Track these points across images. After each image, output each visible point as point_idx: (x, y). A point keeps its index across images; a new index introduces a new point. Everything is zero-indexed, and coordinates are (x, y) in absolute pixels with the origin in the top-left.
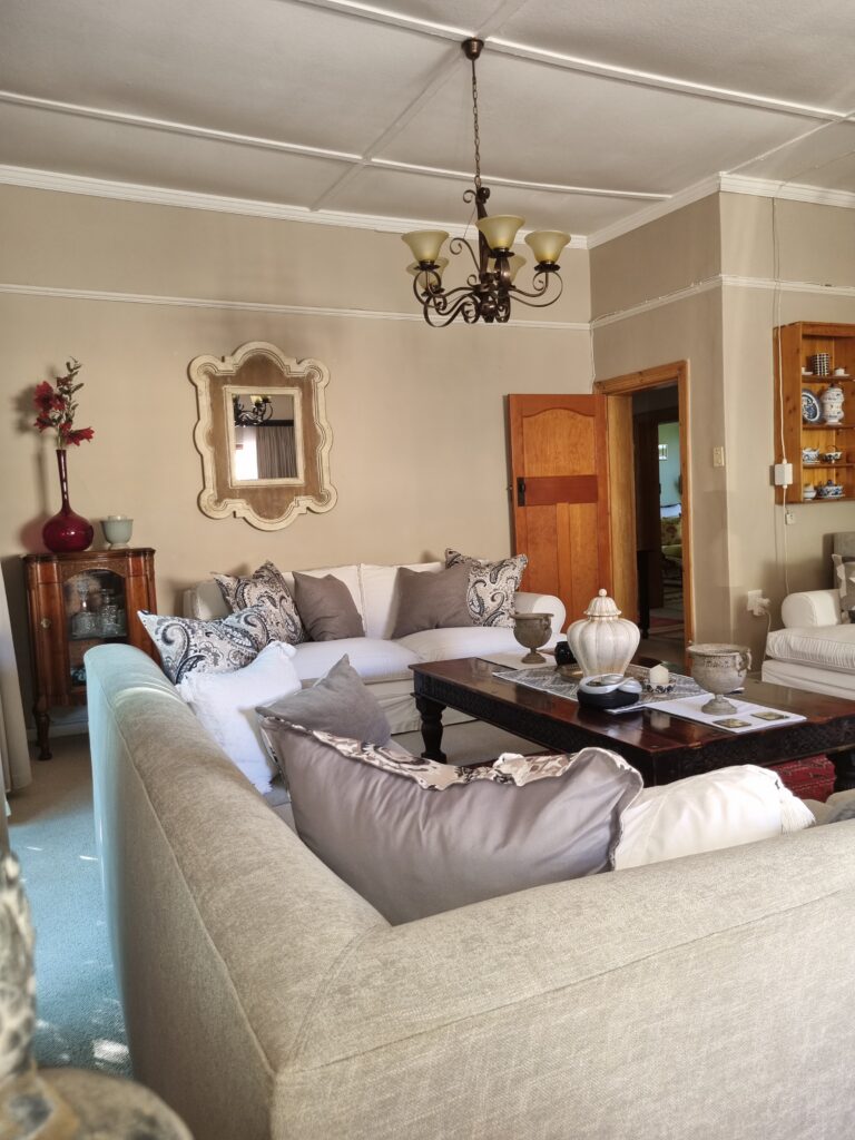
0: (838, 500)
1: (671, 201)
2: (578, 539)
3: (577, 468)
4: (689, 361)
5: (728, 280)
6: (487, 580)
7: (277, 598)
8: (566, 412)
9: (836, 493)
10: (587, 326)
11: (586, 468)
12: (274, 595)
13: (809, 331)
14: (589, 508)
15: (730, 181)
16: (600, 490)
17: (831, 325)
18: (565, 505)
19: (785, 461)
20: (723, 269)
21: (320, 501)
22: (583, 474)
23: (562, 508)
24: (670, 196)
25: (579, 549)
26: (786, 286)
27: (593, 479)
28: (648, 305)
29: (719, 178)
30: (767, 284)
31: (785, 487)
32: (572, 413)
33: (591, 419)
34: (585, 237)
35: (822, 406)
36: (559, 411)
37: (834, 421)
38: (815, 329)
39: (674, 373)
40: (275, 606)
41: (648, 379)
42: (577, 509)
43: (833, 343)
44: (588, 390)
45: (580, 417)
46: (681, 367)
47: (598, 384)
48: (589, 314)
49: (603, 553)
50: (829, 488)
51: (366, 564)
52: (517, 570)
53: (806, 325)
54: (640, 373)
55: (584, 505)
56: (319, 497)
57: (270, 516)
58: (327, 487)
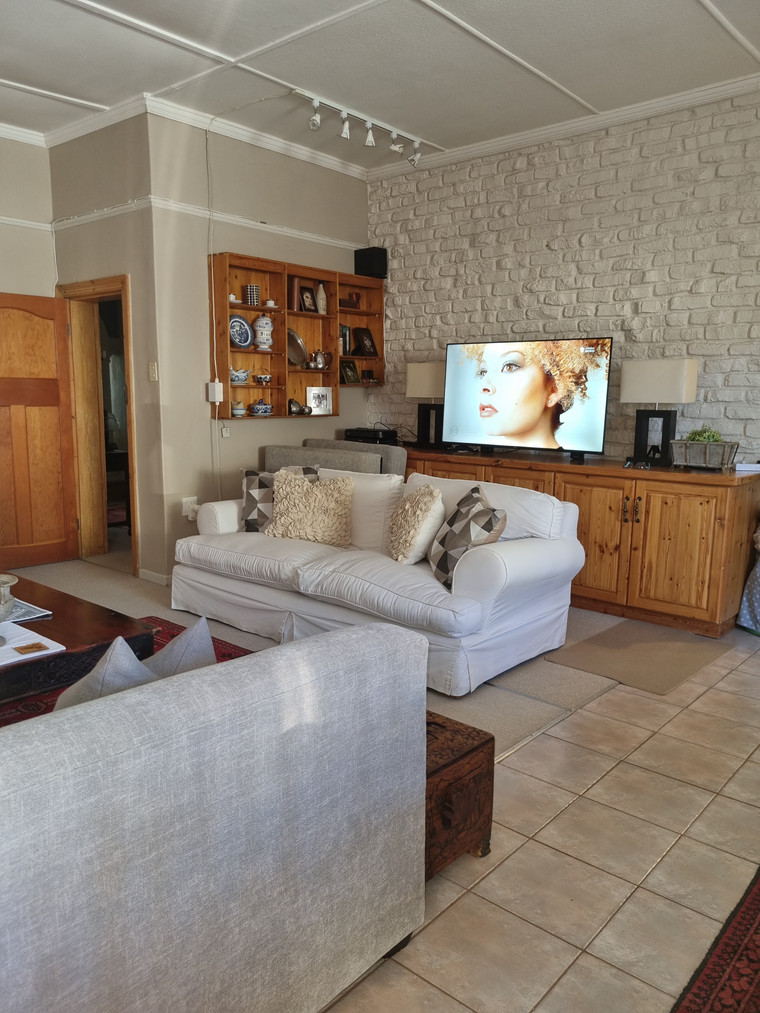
0: (267, 417)
1: (110, 114)
2: (37, 442)
3: (36, 371)
4: (129, 276)
5: (157, 202)
8: (21, 312)
9: (266, 412)
10: (48, 227)
11: (46, 370)
13: (237, 262)
14: (50, 413)
15: (156, 104)
16: (62, 395)
17: (258, 259)
18: (21, 408)
19: (217, 380)
20: (152, 191)
22: (41, 376)
23: (17, 411)
24: (107, 108)
25: (38, 452)
26: (219, 216)
27: (54, 382)
28: (96, 215)
29: (144, 99)
30: (201, 212)
31: (218, 404)
32: (27, 314)
33: (51, 322)
34: (42, 135)
35: (254, 333)
36: (11, 311)
37: (265, 347)
38: (244, 261)
39: (117, 286)
41: (99, 289)
42: (35, 412)
43: (267, 277)
44: (51, 292)
45: (37, 319)
46: (122, 280)
47: (59, 287)
48: (51, 216)
49: (67, 456)
50: (259, 407)
53: (232, 256)
54: (92, 282)
55: (43, 408)
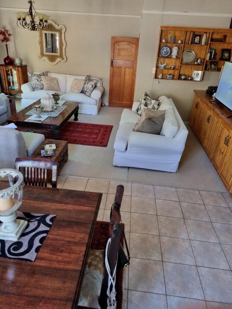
0: (170, 79)
3: (129, 58)
5: (144, 12)
6: (86, 84)
7: (39, 80)
8: (127, 42)
9: (170, 78)
11: (132, 58)
12: (39, 79)
13: (165, 29)
14: (131, 70)
16: (135, 65)
17: (174, 27)
19: (155, 67)
22: (130, 60)
23: (123, 69)
25: (127, 80)
27: (133, 62)
32: (129, 43)
33: (135, 45)
35: (171, 51)
36: (125, 42)
37: (174, 57)
40: (38, 82)
42: (127, 69)
45: (131, 45)
50: (168, 76)
52: (93, 83)
53: (163, 27)
55: (130, 68)
56: (63, 59)
57: (52, 62)
58: (64, 56)
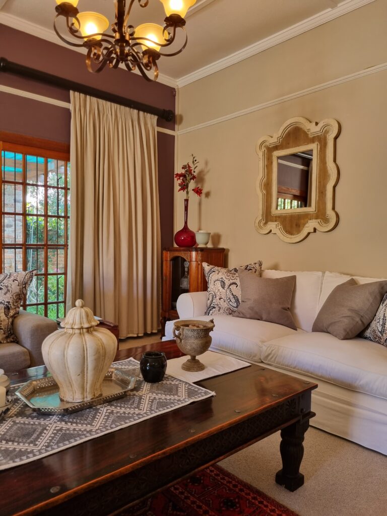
12: (226, 281)
21: (325, 223)
51: (331, 272)
56: (326, 220)
57: (292, 234)
58: (330, 213)
